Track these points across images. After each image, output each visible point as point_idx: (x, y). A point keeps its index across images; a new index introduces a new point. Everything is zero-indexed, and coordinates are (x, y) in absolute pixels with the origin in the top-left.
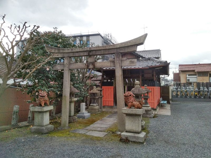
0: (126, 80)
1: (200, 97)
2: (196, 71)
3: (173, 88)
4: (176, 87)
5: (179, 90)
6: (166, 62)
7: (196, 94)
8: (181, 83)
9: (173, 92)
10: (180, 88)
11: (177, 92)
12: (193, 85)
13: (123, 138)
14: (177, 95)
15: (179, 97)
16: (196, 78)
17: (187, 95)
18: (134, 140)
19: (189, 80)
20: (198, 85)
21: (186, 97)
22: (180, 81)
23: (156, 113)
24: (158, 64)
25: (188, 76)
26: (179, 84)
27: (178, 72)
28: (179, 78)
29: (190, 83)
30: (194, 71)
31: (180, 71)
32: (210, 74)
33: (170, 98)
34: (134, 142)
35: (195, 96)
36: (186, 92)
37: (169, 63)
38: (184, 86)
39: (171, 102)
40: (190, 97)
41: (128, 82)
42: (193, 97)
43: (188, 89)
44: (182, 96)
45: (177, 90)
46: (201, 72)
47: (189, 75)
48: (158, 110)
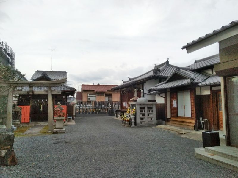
0: (42, 100)
1: (96, 113)
2: (95, 91)
3: (77, 106)
4: (79, 105)
5: (81, 107)
6: (74, 88)
7: (93, 110)
8: (83, 102)
9: (76, 109)
10: (82, 106)
11: (80, 109)
12: (92, 103)
13: (54, 131)
14: (79, 112)
15: (81, 113)
16: (95, 98)
17: (87, 111)
18: (61, 132)
19: (89, 99)
20: (95, 103)
21: (86, 113)
22: (82, 99)
23: (66, 124)
24: (68, 90)
25: (89, 96)
26: (81, 102)
27: (80, 91)
28: (82, 96)
29: (90, 102)
30: (94, 91)
31: (82, 90)
32: (105, 94)
33: (74, 114)
34: (60, 133)
35: (93, 112)
36: (86, 109)
37: (76, 90)
38: (85, 104)
39: (74, 118)
40: (89, 113)
41: (43, 102)
42: (91, 113)
43: (88, 106)
44: (83, 113)
45: (79, 108)
46: (99, 92)
47: (90, 94)
48: (66, 122)
